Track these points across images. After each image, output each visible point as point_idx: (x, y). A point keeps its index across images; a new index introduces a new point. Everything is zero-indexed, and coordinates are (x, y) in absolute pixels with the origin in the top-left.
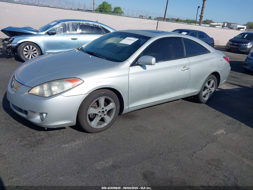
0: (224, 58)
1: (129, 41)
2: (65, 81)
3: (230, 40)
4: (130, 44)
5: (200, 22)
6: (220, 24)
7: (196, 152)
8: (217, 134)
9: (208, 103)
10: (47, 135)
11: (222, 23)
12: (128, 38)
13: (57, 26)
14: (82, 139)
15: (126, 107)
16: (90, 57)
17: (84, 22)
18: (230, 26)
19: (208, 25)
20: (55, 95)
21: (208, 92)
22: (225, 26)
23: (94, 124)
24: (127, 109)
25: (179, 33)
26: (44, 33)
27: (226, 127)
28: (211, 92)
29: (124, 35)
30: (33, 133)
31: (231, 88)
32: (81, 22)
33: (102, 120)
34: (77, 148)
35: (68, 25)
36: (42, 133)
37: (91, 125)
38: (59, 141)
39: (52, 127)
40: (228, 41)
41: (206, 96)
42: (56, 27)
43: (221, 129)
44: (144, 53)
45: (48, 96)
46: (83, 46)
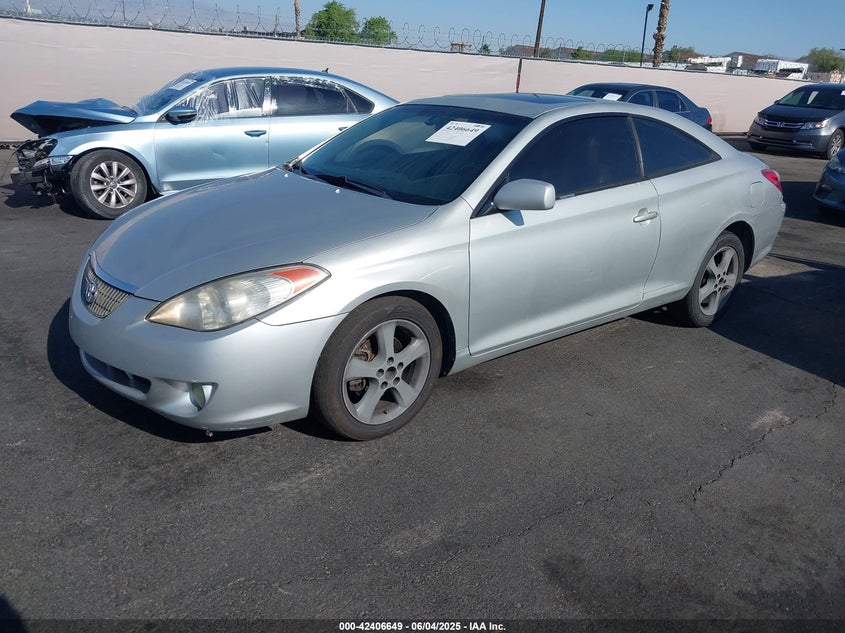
0: (765, 173)
1: (459, 134)
2: (270, 277)
3: (762, 114)
4: (464, 143)
5: (655, 57)
6: (721, 60)
7: (704, 488)
8: (763, 426)
9: (719, 324)
10: (213, 454)
11: (727, 56)
12: (452, 124)
13: (198, 91)
14: (328, 463)
15: (461, 352)
16: (338, 191)
17: (286, 76)
18: (753, 66)
19: (682, 66)
20: (242, 322)
21: (717, 289)
22: (739, 66)
23: (364, 410)
24: (466, 356)
25: (593, 96)
26: (154, 117)
27: (786, 402)
28: (725, 288)
29: (439, 113)
30: (166, 451)
31: (784, 273)
32: (277, 76)
33: (390, 397)
34: (319, 494)
35: (234, 86)
36: (195, 448)
37: (356, 413)
38: (256, 474)
39: (232, 429)
40: (754, 116)
41: (710, 302)
42: (193, 96)
43: (773, 408)
44: (515, 171)
45: (217, 327)
46: (301, 157)
